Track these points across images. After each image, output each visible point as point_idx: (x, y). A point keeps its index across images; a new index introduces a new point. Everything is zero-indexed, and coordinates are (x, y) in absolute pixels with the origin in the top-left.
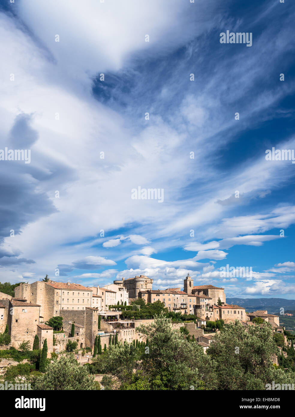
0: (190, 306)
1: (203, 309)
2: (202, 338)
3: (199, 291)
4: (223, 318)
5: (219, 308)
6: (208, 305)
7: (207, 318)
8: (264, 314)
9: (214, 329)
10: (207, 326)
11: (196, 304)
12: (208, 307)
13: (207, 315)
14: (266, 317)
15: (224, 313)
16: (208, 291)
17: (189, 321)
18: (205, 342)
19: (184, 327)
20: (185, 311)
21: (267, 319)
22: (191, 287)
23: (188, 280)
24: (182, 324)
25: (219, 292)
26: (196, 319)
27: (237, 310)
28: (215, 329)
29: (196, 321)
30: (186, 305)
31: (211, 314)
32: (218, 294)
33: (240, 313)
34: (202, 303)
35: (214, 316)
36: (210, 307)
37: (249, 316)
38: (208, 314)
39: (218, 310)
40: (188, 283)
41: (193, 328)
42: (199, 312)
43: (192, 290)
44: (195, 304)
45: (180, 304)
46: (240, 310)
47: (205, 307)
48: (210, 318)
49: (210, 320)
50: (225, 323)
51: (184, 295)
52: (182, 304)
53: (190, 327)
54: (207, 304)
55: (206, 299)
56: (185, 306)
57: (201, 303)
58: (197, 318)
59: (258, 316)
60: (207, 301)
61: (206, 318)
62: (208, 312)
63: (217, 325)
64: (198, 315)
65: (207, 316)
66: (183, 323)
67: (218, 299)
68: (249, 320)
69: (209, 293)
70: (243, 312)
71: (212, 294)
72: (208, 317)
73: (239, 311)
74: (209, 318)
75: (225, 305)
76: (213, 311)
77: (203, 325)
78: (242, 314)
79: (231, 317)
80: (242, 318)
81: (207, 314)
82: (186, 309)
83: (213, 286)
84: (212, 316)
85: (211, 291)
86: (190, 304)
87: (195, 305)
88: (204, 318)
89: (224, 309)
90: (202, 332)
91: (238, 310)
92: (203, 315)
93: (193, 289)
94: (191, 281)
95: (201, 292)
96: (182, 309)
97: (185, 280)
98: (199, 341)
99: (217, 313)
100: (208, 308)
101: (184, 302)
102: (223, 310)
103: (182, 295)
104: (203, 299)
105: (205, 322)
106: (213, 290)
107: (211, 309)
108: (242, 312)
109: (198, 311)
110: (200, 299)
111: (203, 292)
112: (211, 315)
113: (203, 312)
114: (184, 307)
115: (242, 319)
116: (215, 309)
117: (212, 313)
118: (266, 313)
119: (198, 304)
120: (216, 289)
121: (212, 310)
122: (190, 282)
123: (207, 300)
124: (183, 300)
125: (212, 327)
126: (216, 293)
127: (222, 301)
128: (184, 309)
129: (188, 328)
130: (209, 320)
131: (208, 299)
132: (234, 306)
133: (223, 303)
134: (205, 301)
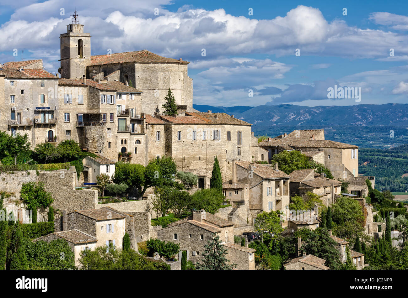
0: (67, 115)
1: (108, 125)
2: (74, 217)
3: (107, 70)
4: (176, 152)
5: (163, 122)
6: (127, 112)
7: (124, 154)
8: (313, 139)
9: (140, 188)
10: (117, 180)
11: (86, 112)
12: (128, 119)
13: (124, 145)
14: (319, 149)
15: (179, 138)
16: (133, 70)
17: (56, 165)
18: (85, 228)
19: (37, 183)
20: (51, 133)
21: (322, 154)
22: (82, 57)
23: (71, 34)
24: (29, 174)
25: (170, 71)
26: (82, 157)
27: (224, 130)
28: (143, 188)
29: (81, 164)
30: (51, 112)
31: (138, 142)
32: (166, 80)
33: (234, 138)
34: (108, 106)
35: (147, 147)
36: (133, 121)
37: (266, 148)
38: (128, 142)
39: (161, 128)
40: (74, 45)
41: (64, 188)
42: (96, 137)
43: (88, 67)
44: (84, 109)
45: (31, 112)
46: (234, 129)
47: (116, 119)
48: (133, 154)
49: (132, 162)
50: (179, 170)
51: (45, 81)
52: (38, 111)
53: (54, 182)
54: (124, 109)
55: (120, 94)
56: (50, 116)
57: (104, 108)
58: (85, 153)
59: (294, 148)
60: (124, 101)
61: (119, 155)
62: (126, 136)
63: (146, 176)
64: (91, 147)
65: (124, 149)
66: (33, 172)
67: (165, 94)
68: (266, 158)
69: (137, 75)
70: (243, 135)
71: (147, 81)
72: (128, 151)
73: (229, 133)
74: (129, 154)
75: (187, 115)
76: (143, 134)
77: (105, 177)
78: (239, 142)
79: (204, 152)
80: (239, 154)
81: (124, 142)
82: (54, 125)
83: (151, 55)
84: (140, 147)
85: (144, 71)
86: (67, 111)
87: (84, 114)
88: (112, 154)
89: (182, 126)
90: (93, 198)
91: (228, 128)
92: (110, 146)
93: (90, 63)
94: (83, 39)
95: (112, 75)
96: (39, 125)
97: (62, 36)
98: (65, 225)
99: (158, 138)
100: (128, 122)
101: (46, 105)
102: (175, 129)
103: (40, 81)
104: (109, 94)
105: (112, 168)
106: (151, 65)
107: (137, 126)
108: (239, 133)
109: (93, 131)
110: (101, 93)
111: (118, 73)
112: (138, 146)
113: (109, 136)
114: (47, 121)
115: (239, 157)
116: (150, 127)
117: (142, 138)
118: (321, 136)
119: (93, 112)
120: (162, 63)
121: (142, 129)
122: (80, 41)
123: (124, 97)
124: (40, 97)
125: (133, 181)
126: (160, 75)
127: (179, 102)
128: (45, 125)
129: (48, 188)
130: (129, 159)
131: (127, 94)
132: (215, 116)
133: (183, 108)
134: (118, 100)
